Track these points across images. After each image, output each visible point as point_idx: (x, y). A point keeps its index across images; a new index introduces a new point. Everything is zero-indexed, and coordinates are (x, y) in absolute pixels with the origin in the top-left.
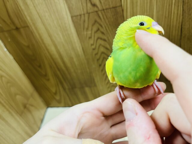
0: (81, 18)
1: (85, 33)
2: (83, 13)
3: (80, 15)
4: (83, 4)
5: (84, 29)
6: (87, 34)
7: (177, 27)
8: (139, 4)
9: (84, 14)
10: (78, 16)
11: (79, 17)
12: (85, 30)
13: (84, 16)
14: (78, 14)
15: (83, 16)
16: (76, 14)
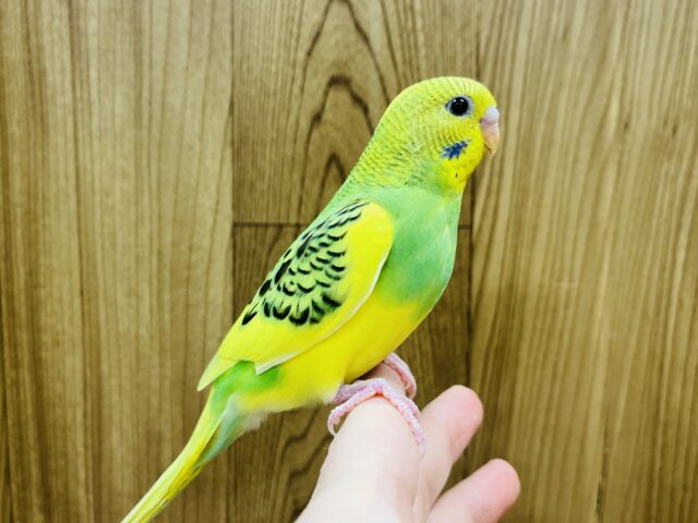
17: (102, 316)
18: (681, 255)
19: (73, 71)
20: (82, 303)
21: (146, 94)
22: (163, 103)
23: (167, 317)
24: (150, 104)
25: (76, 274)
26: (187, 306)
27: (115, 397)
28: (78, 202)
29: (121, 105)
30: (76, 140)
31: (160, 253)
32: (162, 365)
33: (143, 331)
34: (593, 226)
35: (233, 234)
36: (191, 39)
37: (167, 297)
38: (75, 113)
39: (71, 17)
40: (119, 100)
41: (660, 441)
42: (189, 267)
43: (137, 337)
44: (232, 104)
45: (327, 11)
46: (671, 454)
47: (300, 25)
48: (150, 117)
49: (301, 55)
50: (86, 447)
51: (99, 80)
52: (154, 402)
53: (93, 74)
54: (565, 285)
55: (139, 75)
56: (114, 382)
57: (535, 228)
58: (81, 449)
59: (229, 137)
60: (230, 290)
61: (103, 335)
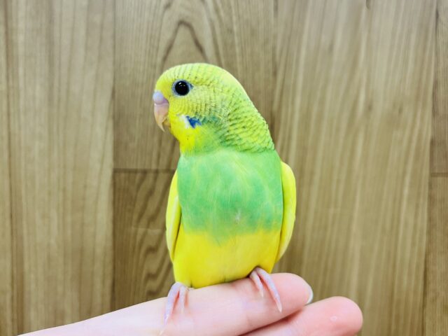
0: (142, 180)
1: (141, 230)
2: (154, 167)
3: (145, 172)
4: (163, 144)
5: (141, 216)
6: (145, 234)
7: (414, 266)
8: (316, 178)
9: (157, 172)
10: (136, 171)
11: (138, 176)
12: (144, 221)
13: (155, 179)
14: (140, 167)
15: (151, 177)
16: (132, 166)
17: (25, 231)
18: (406, 191)
19: (7, 69)
20: (12, 223)
21: (56, 84)
22: (68, 91)
23: (69, 232)
24: (59, 91)
25: (8, 204)
26: (83, 224)
27: (33, 286)
28: (10, 156)
29: (39, 92)
30: (9, 115)
31: (64, 190)
32: (65, 264)
33: (53, 241)
34: (350, 172)
35: (114, 177)
36: (87, 48)
37: (69, 219)
38: (8, 96)
39: (7, 33)
40: (38, 88)
41: (394, 313)
42: (84, 199)
43: (49, 246)
44: (113, 92)
45: (176, 32)
46: (402, 321)
47: (159, 40)
48: (59, 100)
49: (159, 60)
50: (13, 320)
51: (25, 75)
52: (60, 289)
53: (21, 71)
54: (332, 211)
55: (51, 72)
56: (32, 276)
57: (312, 173)
58: (9, 321)
59: (111, 114)
60: (111, 214)
61: (26, 244)
